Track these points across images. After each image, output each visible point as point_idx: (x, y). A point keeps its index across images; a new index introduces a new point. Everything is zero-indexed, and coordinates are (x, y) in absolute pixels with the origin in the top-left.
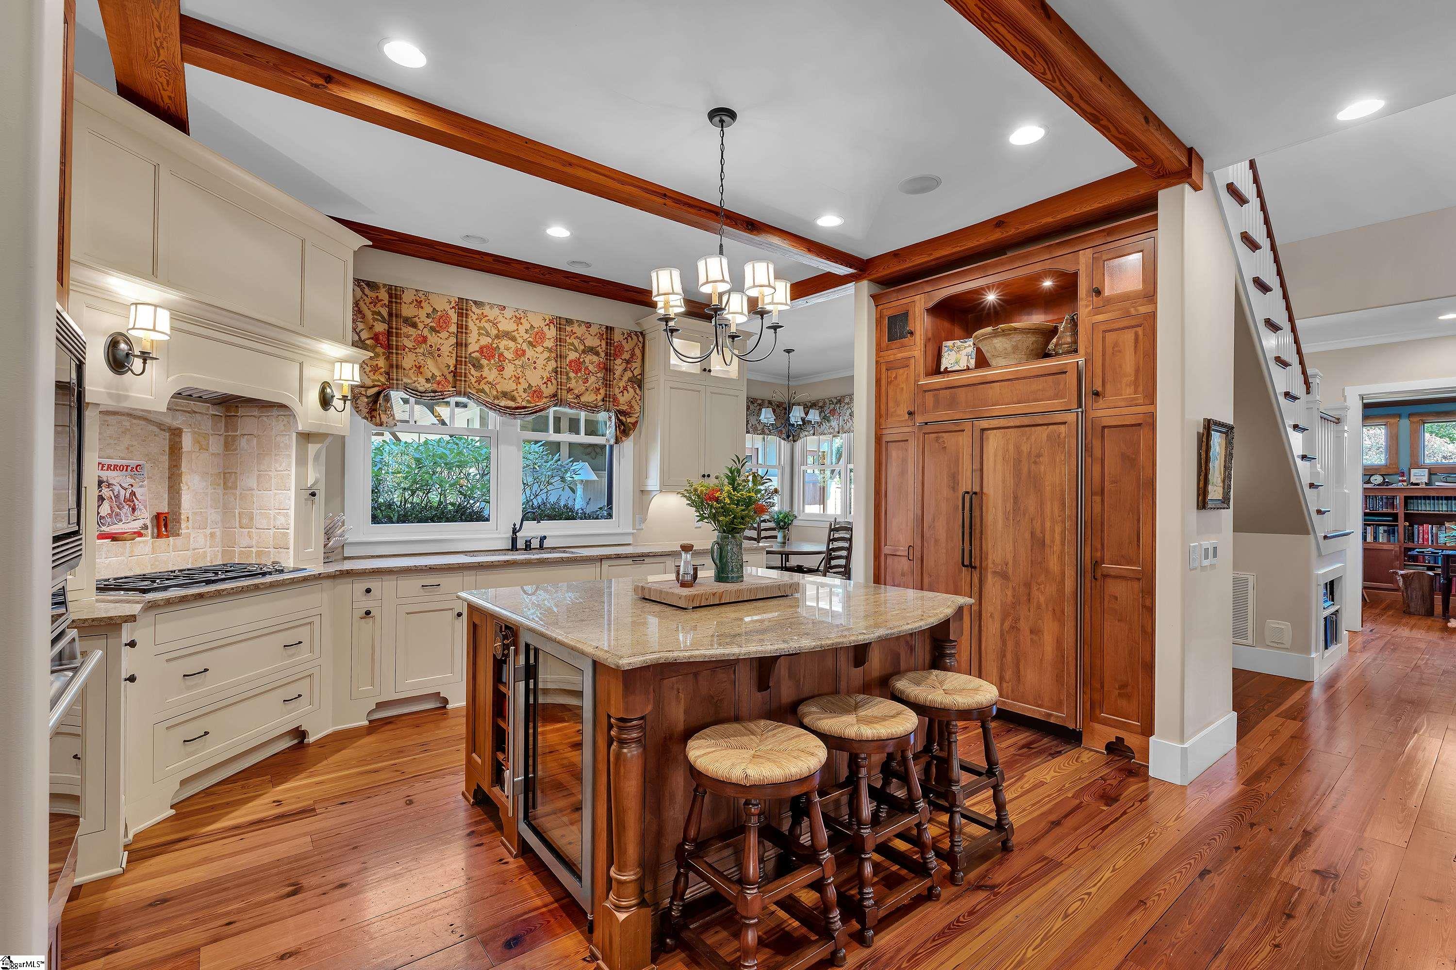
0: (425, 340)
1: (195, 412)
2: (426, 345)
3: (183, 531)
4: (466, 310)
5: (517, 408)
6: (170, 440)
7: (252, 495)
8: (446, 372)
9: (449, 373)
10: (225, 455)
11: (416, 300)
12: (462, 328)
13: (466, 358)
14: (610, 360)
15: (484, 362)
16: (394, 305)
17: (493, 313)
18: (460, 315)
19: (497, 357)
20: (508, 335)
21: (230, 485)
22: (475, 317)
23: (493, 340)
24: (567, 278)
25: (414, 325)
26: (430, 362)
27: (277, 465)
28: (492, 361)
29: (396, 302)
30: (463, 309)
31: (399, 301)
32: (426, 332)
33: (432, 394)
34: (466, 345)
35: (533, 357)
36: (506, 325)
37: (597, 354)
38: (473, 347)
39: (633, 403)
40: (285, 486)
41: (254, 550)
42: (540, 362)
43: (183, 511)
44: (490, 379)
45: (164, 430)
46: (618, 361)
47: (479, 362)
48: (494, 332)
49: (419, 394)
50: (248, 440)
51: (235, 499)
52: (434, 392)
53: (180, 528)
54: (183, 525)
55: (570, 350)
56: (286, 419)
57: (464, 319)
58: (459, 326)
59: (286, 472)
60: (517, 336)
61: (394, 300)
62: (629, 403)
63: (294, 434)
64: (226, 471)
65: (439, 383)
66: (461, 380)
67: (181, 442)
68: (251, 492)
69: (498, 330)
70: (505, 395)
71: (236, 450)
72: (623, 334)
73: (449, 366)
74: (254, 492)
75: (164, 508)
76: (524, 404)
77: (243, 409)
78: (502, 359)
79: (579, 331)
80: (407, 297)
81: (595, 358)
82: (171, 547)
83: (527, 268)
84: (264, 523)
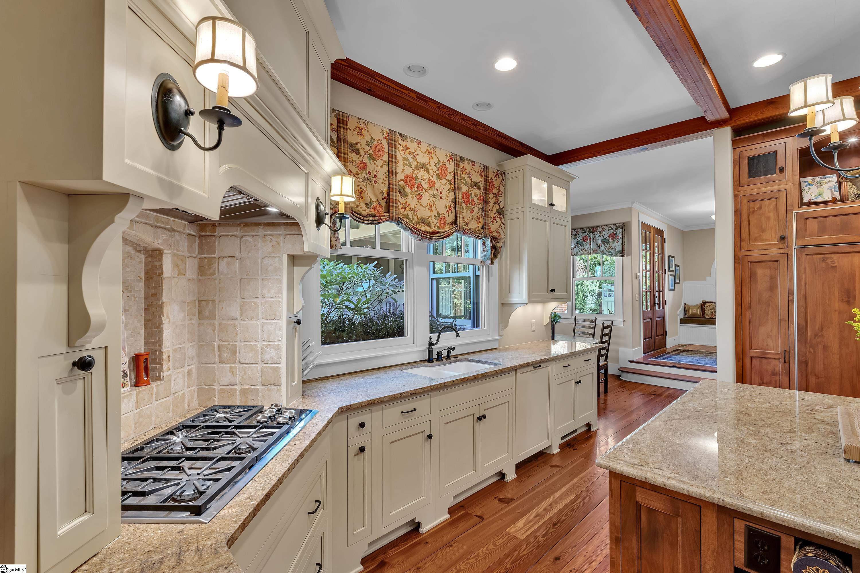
0: (365, 166)
1: (174, 231)
2: (366, 172)
3: (165, 374)
4: (395, 141)
5: (433, 233)
6: (146, 264)
7: (235, 326)
8: (380, 199)
9: (383, 199)
10: (199, 280)
11: (358, 128)
12: (392, 158)
13: (396, 185)
14: (487, 194)
15: (408, 190)
16: (342, 130)
17: (413, 146)
18: (390, 145)
19: (416, 186)
20: (423, 167)
21: (207, 314)
22: (401, 148)
23: (414, 170)
24: (464, 120)
25: (357, 152)
26: (369, 188)
27: (265, 291)
28: (413, 189)
29: (343, 128)
30: (392, 140)
31: (345, 127)
32: (366, 159)
33: (372, 219)
34: (396, 175)
35: (439, 189)
36: (422, 158)
37: (479, 188)
38: (400, 176)
39: (500, 230)
40: (275, 315)
41: (238, 387)
42: (445, 193)
43: (164, 350)
44: (412, 206)
45: (139, 251)
46: (491, 195)
47: (404, 190)
48: (414, 163)
49: (362, 218)
50: (228, 264)
51: (214, 331)
52: (374, 216)
53: (161, 370)
54: (165, 368)
55: (463, 183)
56: (274, 239)
57: (394, 149)
58: (390, 155)
59: (277, 299)
60: (430, 168)
61: (342, 125)
62: (497, 231)
63: (285, 257)
64: (201, 299)
65: (375, 208)
66: (393, 206)
67: (161, 266)
68: (232, 322)
69: (417, 162)
70: (423, 221)
71: (213, 274)
72: (494, 173)
73: (382, 192)
74: (236, 322)
75: (141, 349)
76: (436, 229)
77: (222, 228)
78: (420, 189)
79: (468, 167)
80: (352, 124)
81: (478, 192)
82: (154, 396)
83: (439, 108)
84: (249, 357)
